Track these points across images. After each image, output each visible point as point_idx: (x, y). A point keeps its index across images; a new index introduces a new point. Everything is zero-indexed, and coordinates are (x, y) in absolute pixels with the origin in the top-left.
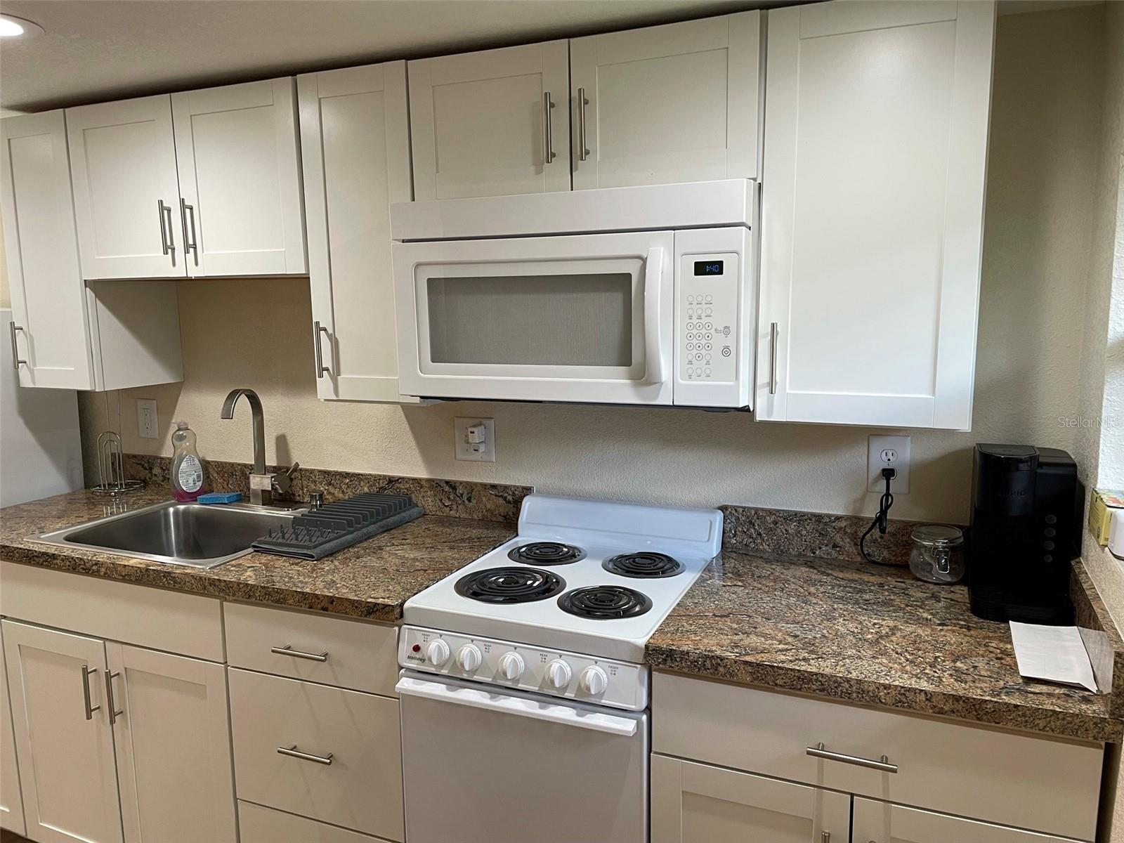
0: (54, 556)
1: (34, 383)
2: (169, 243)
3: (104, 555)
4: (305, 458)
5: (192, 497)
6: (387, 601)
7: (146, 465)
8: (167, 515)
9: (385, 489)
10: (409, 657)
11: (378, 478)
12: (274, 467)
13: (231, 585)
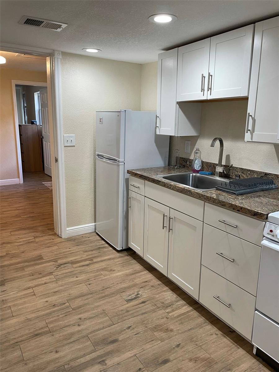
0: (160, 181)
1: (160, 133)
2: (203, 88)
3: (173, 183)
4: (235, 163)
5: (197, 172)
6: (263, 213)
7: (185, 161)
8: (190, 176)
9: (263, 177)
10: (268, 233)
11: (261, 173)
12: (224, 165)
13: (208, 197)
